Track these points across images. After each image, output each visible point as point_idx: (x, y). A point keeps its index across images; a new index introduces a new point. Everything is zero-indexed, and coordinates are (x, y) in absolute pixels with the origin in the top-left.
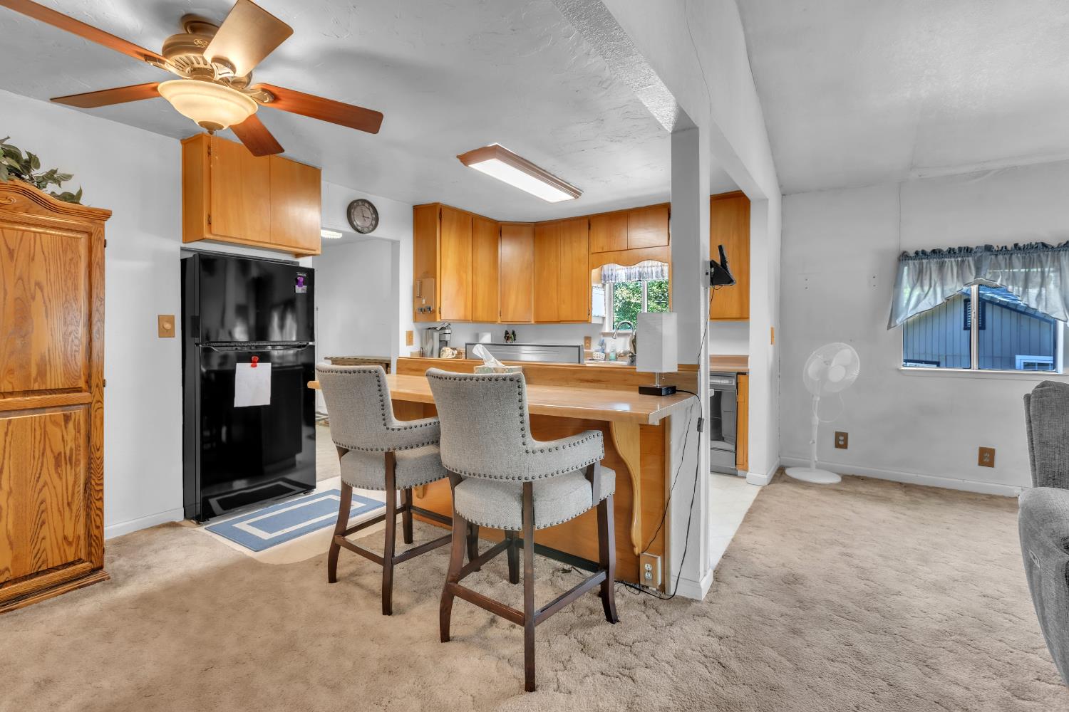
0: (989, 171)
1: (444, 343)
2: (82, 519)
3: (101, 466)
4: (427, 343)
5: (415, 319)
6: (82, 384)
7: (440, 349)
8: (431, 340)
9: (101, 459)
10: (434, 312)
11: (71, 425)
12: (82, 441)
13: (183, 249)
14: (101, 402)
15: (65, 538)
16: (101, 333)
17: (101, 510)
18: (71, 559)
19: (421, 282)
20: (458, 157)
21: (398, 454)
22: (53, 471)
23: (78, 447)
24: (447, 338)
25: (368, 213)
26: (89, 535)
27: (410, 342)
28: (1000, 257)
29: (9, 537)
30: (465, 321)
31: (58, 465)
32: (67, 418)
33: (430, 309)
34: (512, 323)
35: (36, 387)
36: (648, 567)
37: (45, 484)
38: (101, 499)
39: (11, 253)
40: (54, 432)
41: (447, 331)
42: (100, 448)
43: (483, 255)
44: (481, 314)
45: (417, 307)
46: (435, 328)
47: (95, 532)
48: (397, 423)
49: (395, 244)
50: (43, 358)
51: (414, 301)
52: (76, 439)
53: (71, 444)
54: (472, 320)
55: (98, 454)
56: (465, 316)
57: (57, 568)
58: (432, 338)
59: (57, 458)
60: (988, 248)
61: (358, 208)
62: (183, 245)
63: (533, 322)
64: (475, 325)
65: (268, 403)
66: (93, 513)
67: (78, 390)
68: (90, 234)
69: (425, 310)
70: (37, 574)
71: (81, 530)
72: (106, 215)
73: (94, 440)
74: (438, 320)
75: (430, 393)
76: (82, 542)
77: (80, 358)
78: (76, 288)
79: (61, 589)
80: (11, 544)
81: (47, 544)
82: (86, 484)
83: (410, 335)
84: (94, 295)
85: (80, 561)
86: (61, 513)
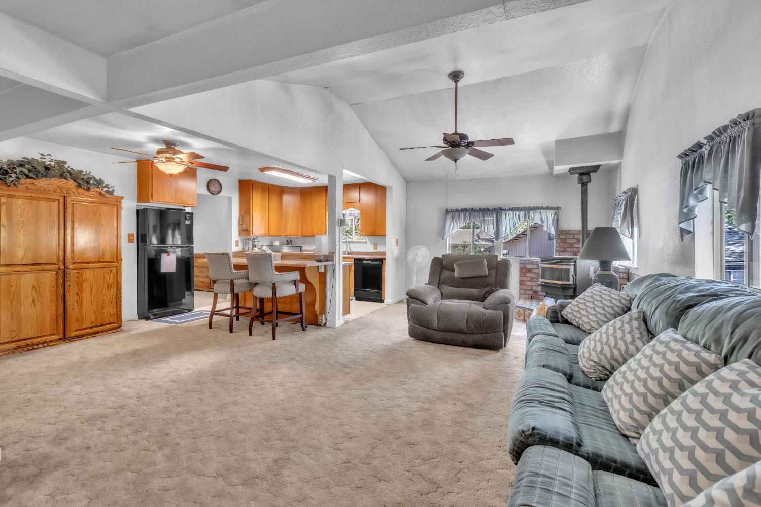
0: (473, 180)
1: (254, 246)
2: (115, 308)
3: (121, 290)
4: (246, 246)
5: (240, 235)
6: (115, 260)
7: (252, 249)
8: (247, 245)
9: (121, 287)
10: (249, 231)
11: (112, 274)
12: (115, 280)
13: (137, 205)
14: (120, 266)
15: (110, 314)
16: (120, 241)
17: (121, 305)
18: (112, 322)
19: (243, 217)
20: (259, 169)
21: (235, 281)
22: (106, 290)
23: (114, 282)
24: (256, 243)
25: (217, 185)
26: (117, 314)
27: (237, 245)
28: (476, 213)
29: (94, 311)
30: (265, 235)
31: (108, 288)
32: (111, 271)
33: (247, 230)
34: (290, 236)
35: (102, 260)
36: (320, 318)
37: (104, 294)
38: (121, 301)
39: (95, 213)
40: (107, 276)
41: (256, 240)
42: (120, 283)
43: (274, 202)
44: (273, 232)
45: (241, 228)
46: (250, 239)
47: (119, 313)
48: (234, 271)
49: (230, 199)
50: (103, 250)
51: (239, 226)
52: (113, 279)
53: (112, 281)
54: (268, 235)
55: (120, 285)
56: (265, 233)
57: (107, 324)
58: (249, 244)
59: (108, 285)
60: (472, 209)
61: (212, 184)
62: (138, 204)
63: (300, 236)
64: (270, 237)
65: (174, 271)
66: (118, 306)
67: (114, 262)
68: (117, 206)
69: (245, 231)
70: (102, 325)
71: (115, 312)
72: (122, 198)
73: (119, 279)
74: (251, 235)
75: (246, 262)
76: (115, 317)
77: (115, 251)
78: (113, 225)
79: (109, 332)
80: (95, 313)
81: (105, 315)
82: (116, 295)
83: (237, 242)
84: (119, 227)
85: (114, 323)
86: (109, 305)
